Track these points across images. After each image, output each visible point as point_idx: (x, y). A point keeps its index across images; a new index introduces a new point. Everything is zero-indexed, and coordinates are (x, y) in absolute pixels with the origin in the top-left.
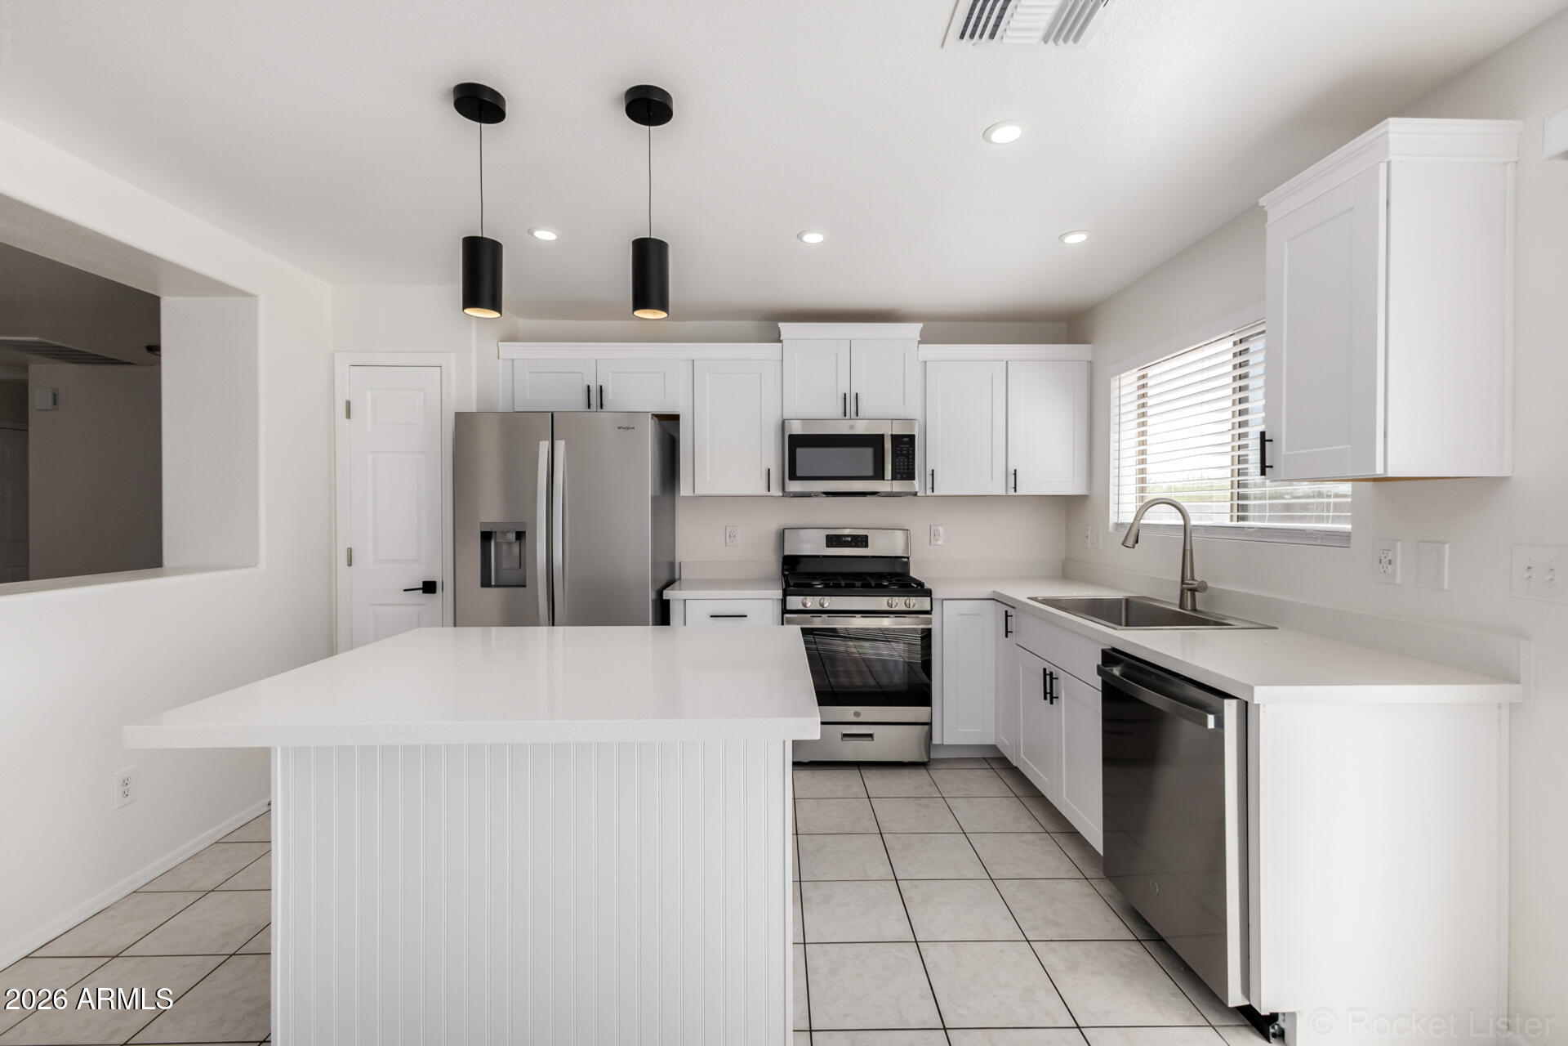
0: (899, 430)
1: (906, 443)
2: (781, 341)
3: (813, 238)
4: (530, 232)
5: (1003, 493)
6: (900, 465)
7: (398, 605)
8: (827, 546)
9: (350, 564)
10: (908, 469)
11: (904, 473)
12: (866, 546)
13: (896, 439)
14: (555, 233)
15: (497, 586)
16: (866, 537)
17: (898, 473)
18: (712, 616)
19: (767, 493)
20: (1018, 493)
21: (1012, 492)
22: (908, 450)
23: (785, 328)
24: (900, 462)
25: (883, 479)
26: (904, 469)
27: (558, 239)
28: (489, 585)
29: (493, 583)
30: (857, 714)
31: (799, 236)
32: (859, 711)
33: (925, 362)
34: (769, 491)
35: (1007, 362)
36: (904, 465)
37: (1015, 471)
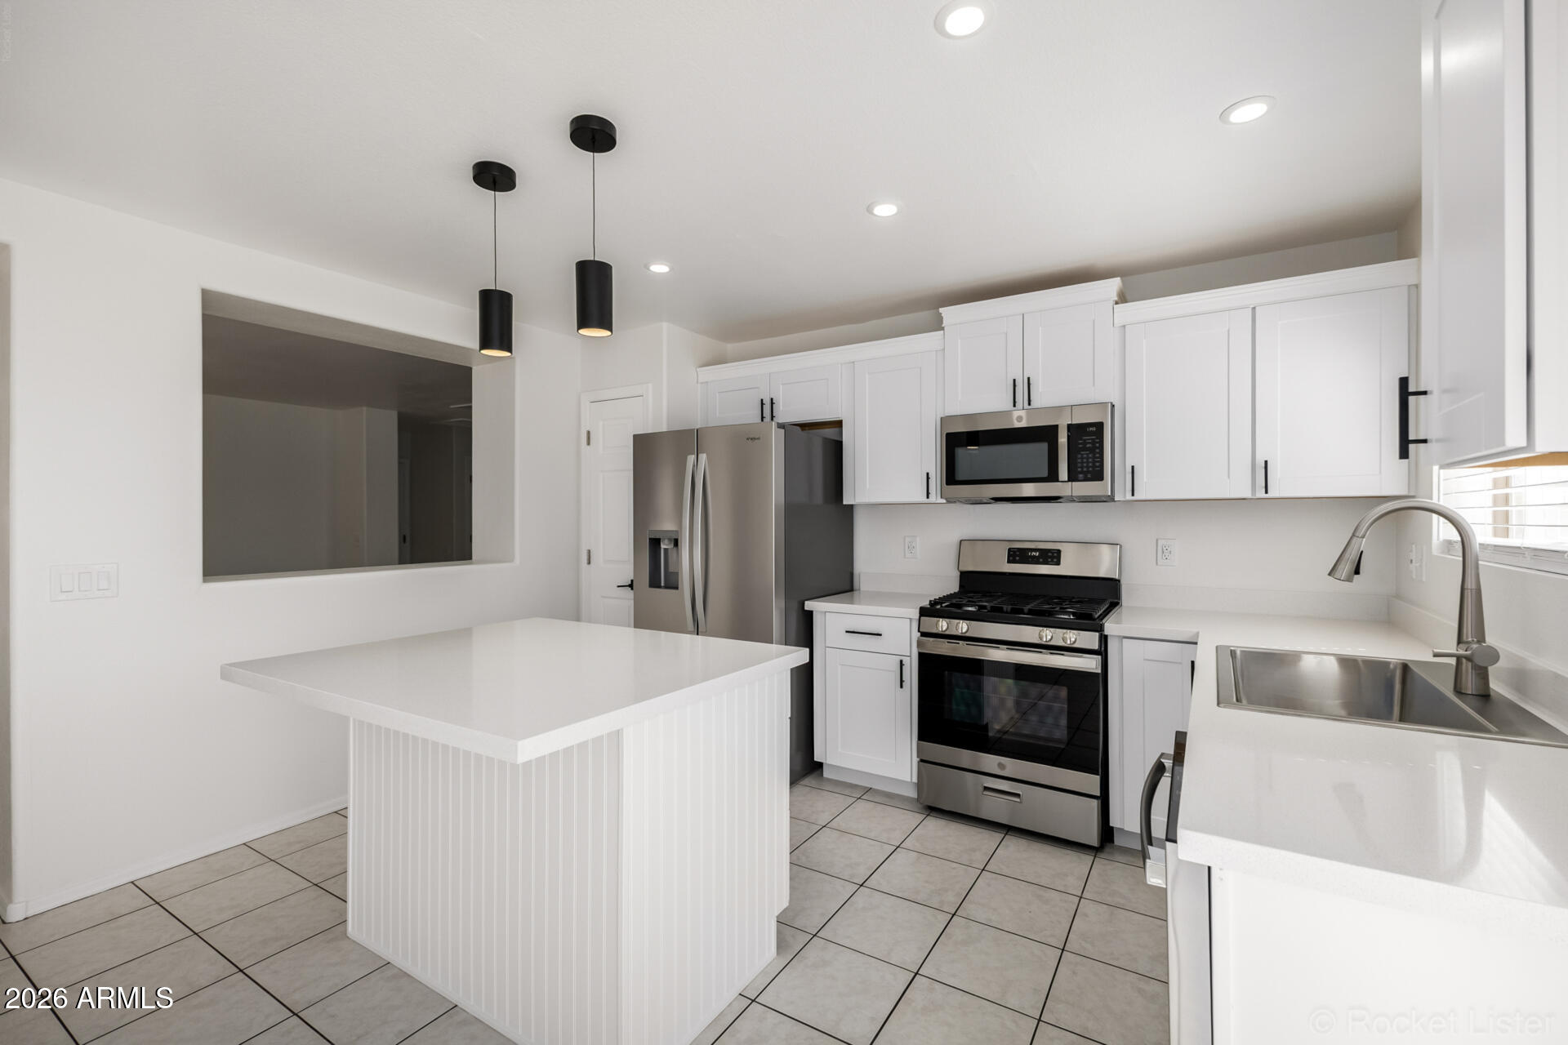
0: (1080, 418)
1: (1092, 433)
2: (943, 329)
3: (885, 210)
4: (647, 267)
5: (1248, 495)
6: (1082, 463)
7: (615, 598)
8: (1009, 562)
9: (589, 563)
10: (1094, 466)
11: (1088, 472)
12: (1058, 563)
13: (1075, 430)
14: (667, 265)
15: (666, 587)
16: (1059, 552)
17: (1080, 473)
18: (847, 632)
19: (927, 501)
20: (1270, 495)
21: (1261, 494)
22: (1093, 443)
23: (949, 313)
24: (1082, 458)
25: (1057, 480)
26: (1088, 467)
27: (672, 269)
28: (659, 587)
29: (662, 584)
30: (1002, 766)
31: (869, 210)
32: (1002, 762)
33: (1124, 326)
34: (928, 497)
35: (1254, 308)
36: (1088, 462)
37: (1266, 462)
